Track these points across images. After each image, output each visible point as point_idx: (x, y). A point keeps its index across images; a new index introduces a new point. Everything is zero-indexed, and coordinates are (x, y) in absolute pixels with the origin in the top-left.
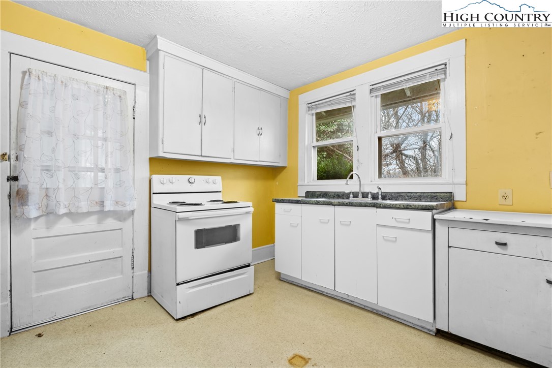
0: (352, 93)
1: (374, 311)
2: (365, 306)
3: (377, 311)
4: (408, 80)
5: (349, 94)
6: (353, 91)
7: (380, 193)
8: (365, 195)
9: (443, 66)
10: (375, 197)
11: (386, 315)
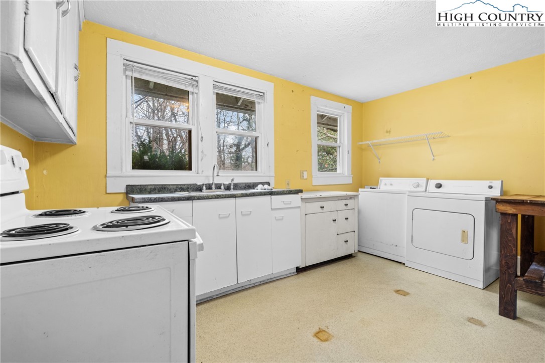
0: (194, 78)
1: (262, 283)
2: (254, 284)
3: (263, 281)
4: (243, 93)
5: (190, 77)
6: (195, 77)
7: (232, 184)
8: (218, 187)
9: (262, 94)
10: (228, 188)
11: (270, 280)
